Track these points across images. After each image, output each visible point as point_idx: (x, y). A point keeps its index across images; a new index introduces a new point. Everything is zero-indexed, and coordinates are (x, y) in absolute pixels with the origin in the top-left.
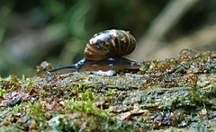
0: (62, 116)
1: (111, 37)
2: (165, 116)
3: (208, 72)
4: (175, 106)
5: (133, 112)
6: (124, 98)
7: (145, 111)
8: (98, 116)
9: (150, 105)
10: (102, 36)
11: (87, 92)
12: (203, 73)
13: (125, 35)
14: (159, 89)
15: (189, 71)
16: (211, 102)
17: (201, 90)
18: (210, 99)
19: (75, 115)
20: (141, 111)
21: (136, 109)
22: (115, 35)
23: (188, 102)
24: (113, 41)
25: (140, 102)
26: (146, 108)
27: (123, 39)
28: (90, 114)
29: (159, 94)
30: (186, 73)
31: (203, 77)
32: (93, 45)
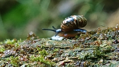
0: (27, 64)
1: (74, 20)
2: (80, 63)
3: (107, 39)
4: (86, 58)
5: (65, 61)
6: (61, 54)
7: (72, 60)
8: (46, 64)
9: (74, 57)
10: (69, 19)
11: (43, 50)
12: (105, 39)
13: (81, 18)
14: (79, 49)
15: (98, 39)
16: (106, 55)
17: (101, 49)
18: (106, 53)
19: (34, 63)
20: (69, 61)
21: (67, 59)
22: (76, 19)
23: (93, 56)
24: (75, 22)
25: (69, 56)
26: (72, 59)
27: (80, 21)
28: (42, 63)
29: (79, 51)
30: (96, 39)
31: (105, 42)
32: (65, 24)
